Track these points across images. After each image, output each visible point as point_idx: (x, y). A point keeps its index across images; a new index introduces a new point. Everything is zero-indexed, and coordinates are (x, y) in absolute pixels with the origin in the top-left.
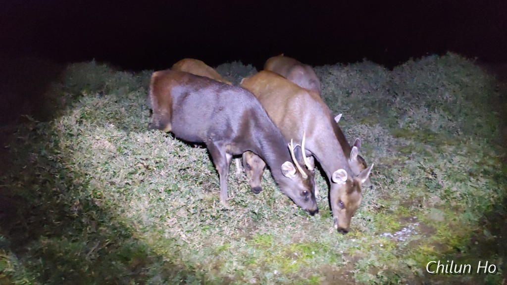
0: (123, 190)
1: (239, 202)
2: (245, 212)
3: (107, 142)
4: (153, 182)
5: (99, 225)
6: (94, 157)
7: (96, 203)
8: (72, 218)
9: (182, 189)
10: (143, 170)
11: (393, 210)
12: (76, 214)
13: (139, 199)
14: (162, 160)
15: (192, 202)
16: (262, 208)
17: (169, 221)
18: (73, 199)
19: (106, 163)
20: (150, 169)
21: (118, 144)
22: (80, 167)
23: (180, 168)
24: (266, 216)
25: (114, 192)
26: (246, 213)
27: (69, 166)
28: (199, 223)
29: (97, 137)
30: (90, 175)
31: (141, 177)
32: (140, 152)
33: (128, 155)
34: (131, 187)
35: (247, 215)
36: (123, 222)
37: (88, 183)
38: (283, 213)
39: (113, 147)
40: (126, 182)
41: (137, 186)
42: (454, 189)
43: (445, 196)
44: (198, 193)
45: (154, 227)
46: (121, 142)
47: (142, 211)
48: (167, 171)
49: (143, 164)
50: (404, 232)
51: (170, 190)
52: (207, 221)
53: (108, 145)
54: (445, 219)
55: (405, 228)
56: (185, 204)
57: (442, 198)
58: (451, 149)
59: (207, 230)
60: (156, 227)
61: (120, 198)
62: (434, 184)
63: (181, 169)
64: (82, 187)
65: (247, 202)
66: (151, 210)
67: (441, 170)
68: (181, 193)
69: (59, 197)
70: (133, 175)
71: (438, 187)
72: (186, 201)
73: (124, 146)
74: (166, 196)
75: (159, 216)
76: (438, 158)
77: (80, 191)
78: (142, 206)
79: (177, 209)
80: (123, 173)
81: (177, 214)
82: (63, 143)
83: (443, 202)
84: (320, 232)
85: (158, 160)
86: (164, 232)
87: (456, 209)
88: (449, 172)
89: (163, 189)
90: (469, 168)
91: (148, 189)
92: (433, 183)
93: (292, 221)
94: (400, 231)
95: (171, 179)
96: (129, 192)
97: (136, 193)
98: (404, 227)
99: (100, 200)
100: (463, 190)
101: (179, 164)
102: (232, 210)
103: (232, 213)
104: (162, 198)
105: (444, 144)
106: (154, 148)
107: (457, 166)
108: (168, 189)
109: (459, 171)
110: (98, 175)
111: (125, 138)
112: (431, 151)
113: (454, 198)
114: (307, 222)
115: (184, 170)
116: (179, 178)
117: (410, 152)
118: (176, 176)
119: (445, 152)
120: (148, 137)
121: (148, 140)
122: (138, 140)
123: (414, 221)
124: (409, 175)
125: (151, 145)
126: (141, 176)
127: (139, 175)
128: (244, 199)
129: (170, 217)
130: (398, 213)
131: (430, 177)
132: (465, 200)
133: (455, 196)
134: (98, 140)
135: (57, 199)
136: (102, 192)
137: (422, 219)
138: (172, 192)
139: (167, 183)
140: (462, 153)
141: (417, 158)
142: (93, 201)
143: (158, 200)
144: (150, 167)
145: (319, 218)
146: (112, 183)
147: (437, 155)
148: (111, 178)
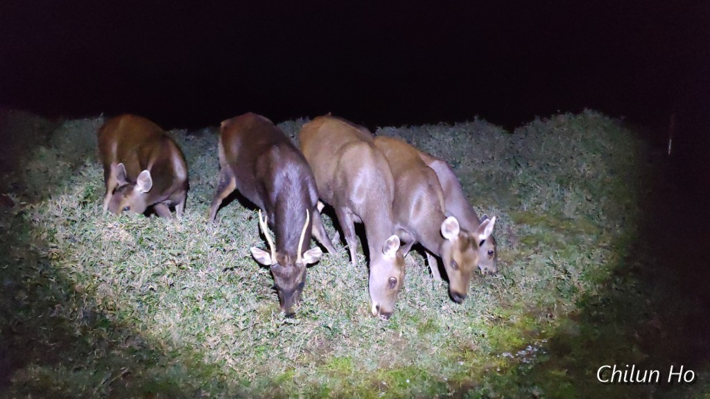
0: (145, 297)
1: (307, 314)
2: (315, 327)
3: (122, 231)
4: (187, 286)
5: (111, 346)
6: (104, 253)
7: (107, 317)
8: (74, 338)
9: (229, 295)
10: (175, 269)
11: (514, 322)
12: (78, 333)
13: (168, 310)
14: (200, 255)
15: (242, 314)
16: (338, 321)
17: (210, 340)
18: (74, 311)
19: (121, 260)
20: (183, 269)
21: (139, 234)
22: (85, 267)
23: (224, 267)
24: (344, 332)
25: (131, 301)
26: (316, 329)
27: (70, 265)
28: (251, 344)
29: (110, 225)
30: (99, 277)
32: (169, 246)
33: (153, 249)
34: (156, 294)
35: (317, 331)
36: (146, 343)
37: (95, 289)
38: (367, 328)
39: (131, 239)
40: (150, 287)
41: (164, 292)
43: (582, 302)
44: (251, 301)
45: (189, 348)
46: (143, 232)
47: (171, 327)
48: (207, 272)
49: (173, 261)
50: (529, 351)
51: (211, 298)
52: (262, 340)
53: (124, 235)
54: (582, 333)
55: (530, 347)
56: (231, 317)
58: (590, 239)
59: (262, 353)
60: (192, 349)
61: (142, 309)
62: (567, 287)
63: (227, 269)
64: (87, 294)
65: (318, 313)
66: (184, 326)
67: (578, 268)
68: (227, 300)
69: (54, 308)
70: (159, 277)
71: (573, 290)
72: (233, 313)
73: (146, 236)
74: (205, 306)
75: (196, 334)
76: (573, 252)
77: (84, 300)
78: (171, 320)
79: (221, 323)
80: (145, 274)
81: (221, 331)
82: (61, 233)
83: (580, 311)
84: (417, 353)
85: (194, 256)
86: (203, 356)
87: (597, 320)
88: (588, 270)
89: (201, 296)
91: (180, 296)
92: (567, 285)
93: (379, 338)
94: (524, 349)
95: (213, 282)
96: (154, 300)
97: (163, 302)
98: (530, 344)
99: (113, 312)
100: (606, 295)
101: (223, 262)
102: (297, 325)
103: (296, 328)
104: (200, 308)
105: (581, 233)
106: (188, 239)
107: (597, 262)
108: (208, 296)
109: (601, 269)
110: (110, 278)
111: (147, 226)
112: (565, 243)
114: (399, 340)
115: (232, 269)
116: (224, 280)
117: (537, 244)
118: (220, 278)
119: (583, 243)
120: (181, 224)
121: (180, 228)
122: (167, 228)
123: (543, 336)
124: (535, 274)
125: (185, 236)
126: (170, 279)
127: (168, 276)
128: (314, 308)
129: (212, 334)
130: (521, 325)
131: (563, 276)
132: (608, 308)
134: (110, 229)
135: (52, 312)
136: (115, 301)
137: (551, 334)
138: (214, 301)
139: (207, 288)
140: (604, 245)
141: (545, 252)
142: (102, 314)
143: (194, 312)
144: (184, 266)
145: (416, 333)
146: (130, 289)
147: (572, 248)
148: (127, 282)
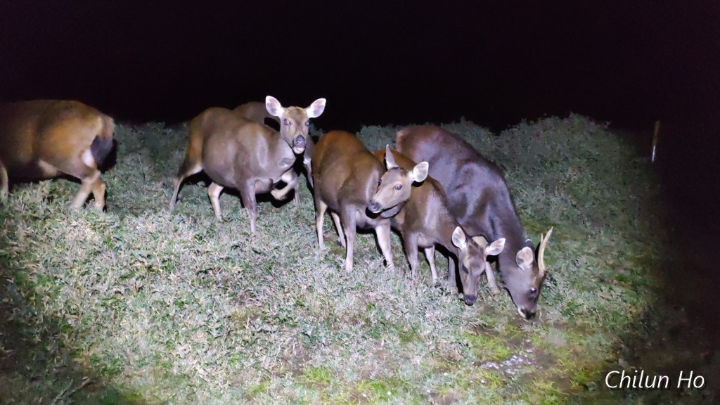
0: (110, 302)
1: (285, 320)
2: (293, 334)
3: (89, 229)
4: (157, 290)
5: (73, 354)
6: (68, 253)
7: (70, 322)
9: (202, 300)
10: (143, 272)
11: (499, 330)
13: (136, 316)
14: (172, 256)
15: (216, 320)
16: (317, 328)
17: (180, 349)
19: (87, 261)
20: (153, 271)
21: (106, 233)
22: (46, 267)
23: (198, 269)
24: (324, 341)
25: (96, 305)
26: (295, 336)
28: (225, 352)
29: (74, 223)
30: (61, 279)
31: (139, 284)
32: (138, 246)
33: (121, 250)
34: (122, 298)
35: (295, 339)
36: (110, 350)
37: (57, 292)
38: (348, 336)
39: (97, 238)
40: (115, 290)
41: (132, 296)
42: (580, 301)
43: (568, 310)
44: (225, 307)
45: (157, 357)
46: (111, 230)
47: (139, 333)
48: (179, 274)
49: (143, 262)
50: (513, 362)
51: (183, 303)
52: (237, 348)
53: (90, 234)
54: (568, 342)
55: (515, 357)
56: (203, 323)
57: (565, 313)
58: (576, 245)
59: (236, 362)
60: (160, 358)
61: (107, 314)
62: (553, 294)
63: (201, 272)
64: (48, 297)
65: (296, 320)
66: (153, 333)
67: (564, 275)
68: (200, 306)
70: (127, 280)
71: (559, 298)
72: (206, 319)
73: (115, 236)
74: (176, 311)
75: (165, 342)
76: (558, 258)
77: (45, 303)
78: (139, 326)
79: (193, 330)
80: (111, 277)
81: (192, 338)
82: (22, 230)
83: (565, 319)
84: (399, 363)
85: (166, 257)
86: (172, 366)
87: (582, 329)
88: (572, 278)
89: (172, 301)
90: (598, 271)
91: (149, 301)
93: (360, 347)
94: (509, 360)
95: (186, 285)
96: (121, 304)
97: (131, 306)
98: (514, 354)
99: (76, 316)
100: (592, 303)
101: (197, 263)
102: (274, 332)
103: (273, 336)
104: (170, 314)
105: (566, 239)
106: (160, 239)
107: (583, 270)
108: (179, 301)
109: (586, 277)
110: (74, 280)
111: (116, 225)
112: (550, 249)
113: (579, 314)
114: (381, 349)
115: (206, 272)
116: (196, 284)
118: (193, 281)
119: (568, 250)
120: (153, 223)
121: (151, 228)
122: (137, 227)
123: (528, 346)
125: (156, 236)
126: (138, 282)
127: (137, 279)
128: (292, 315)
129: (182, 343)
130: (506, 334)
132: (594, 318)
133: (581, 311)
134: (75, 227)
136: (79, 305)
137: (537, 344)
138: (186, 306)
139: (179, 292)
140: (589, 251)
142: (64, 319)
143: (164, 318)
144: (154, 268)
145: (398, 342)
146: (95, 292)
147: (557, 254)
148: (92, 284)
